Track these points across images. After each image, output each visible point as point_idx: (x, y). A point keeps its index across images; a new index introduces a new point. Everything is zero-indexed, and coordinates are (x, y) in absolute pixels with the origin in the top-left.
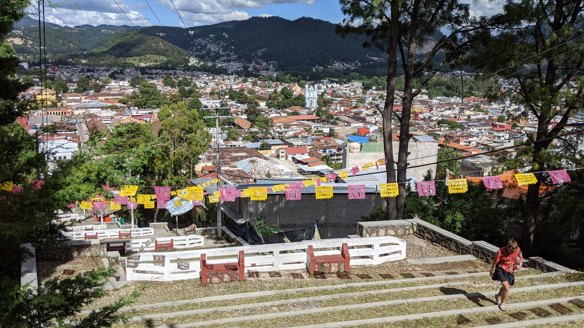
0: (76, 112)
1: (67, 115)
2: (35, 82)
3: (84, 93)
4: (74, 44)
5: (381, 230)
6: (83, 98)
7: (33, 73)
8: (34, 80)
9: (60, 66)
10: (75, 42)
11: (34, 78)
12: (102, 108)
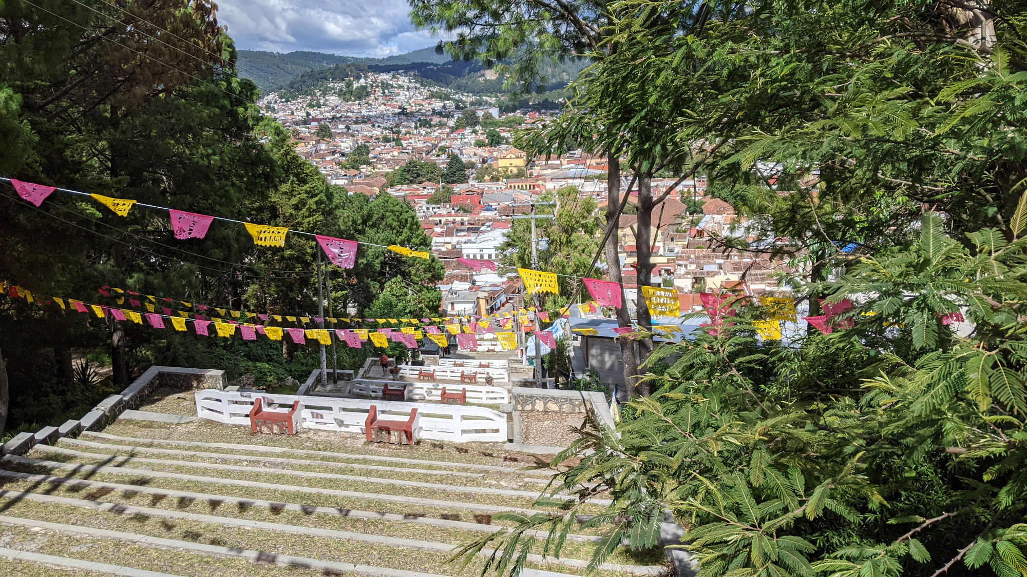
0: (550, 185)
1: (537, 189)
2: (504, 138)
3: (568, 155)
4: (568, 74)
5: (537, 401)
6: (565, 162)
7: (504, 124)
8: (502, 134)
9: (543, 111)
10: (570, 71)
11: (504, 131)
12: (587, 178)
